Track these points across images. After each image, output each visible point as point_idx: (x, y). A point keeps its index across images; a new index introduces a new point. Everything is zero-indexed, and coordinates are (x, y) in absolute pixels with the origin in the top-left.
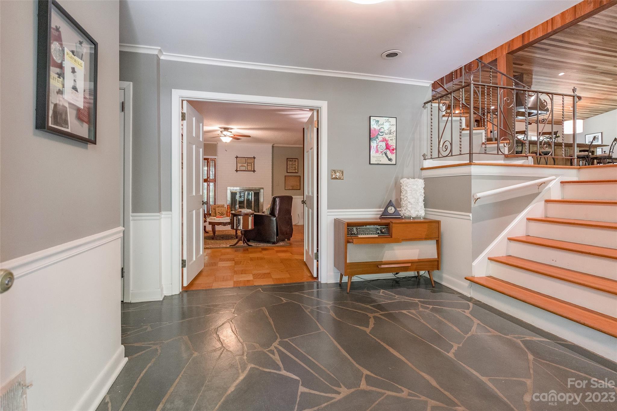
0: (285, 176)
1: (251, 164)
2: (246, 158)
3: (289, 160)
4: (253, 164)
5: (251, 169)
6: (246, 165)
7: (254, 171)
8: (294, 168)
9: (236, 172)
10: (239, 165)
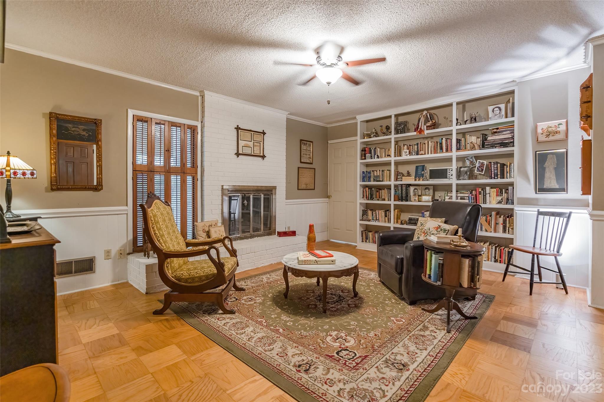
0: (298, 168)
1: (259, 144)
2: (252, 133)
3: (303, 143)
4: (262, 143)
5: (259, 153)
6: (251, 144)
7: (263, 157)
8: (308, 156)
9: (236, 156)
10: (242, 143)
